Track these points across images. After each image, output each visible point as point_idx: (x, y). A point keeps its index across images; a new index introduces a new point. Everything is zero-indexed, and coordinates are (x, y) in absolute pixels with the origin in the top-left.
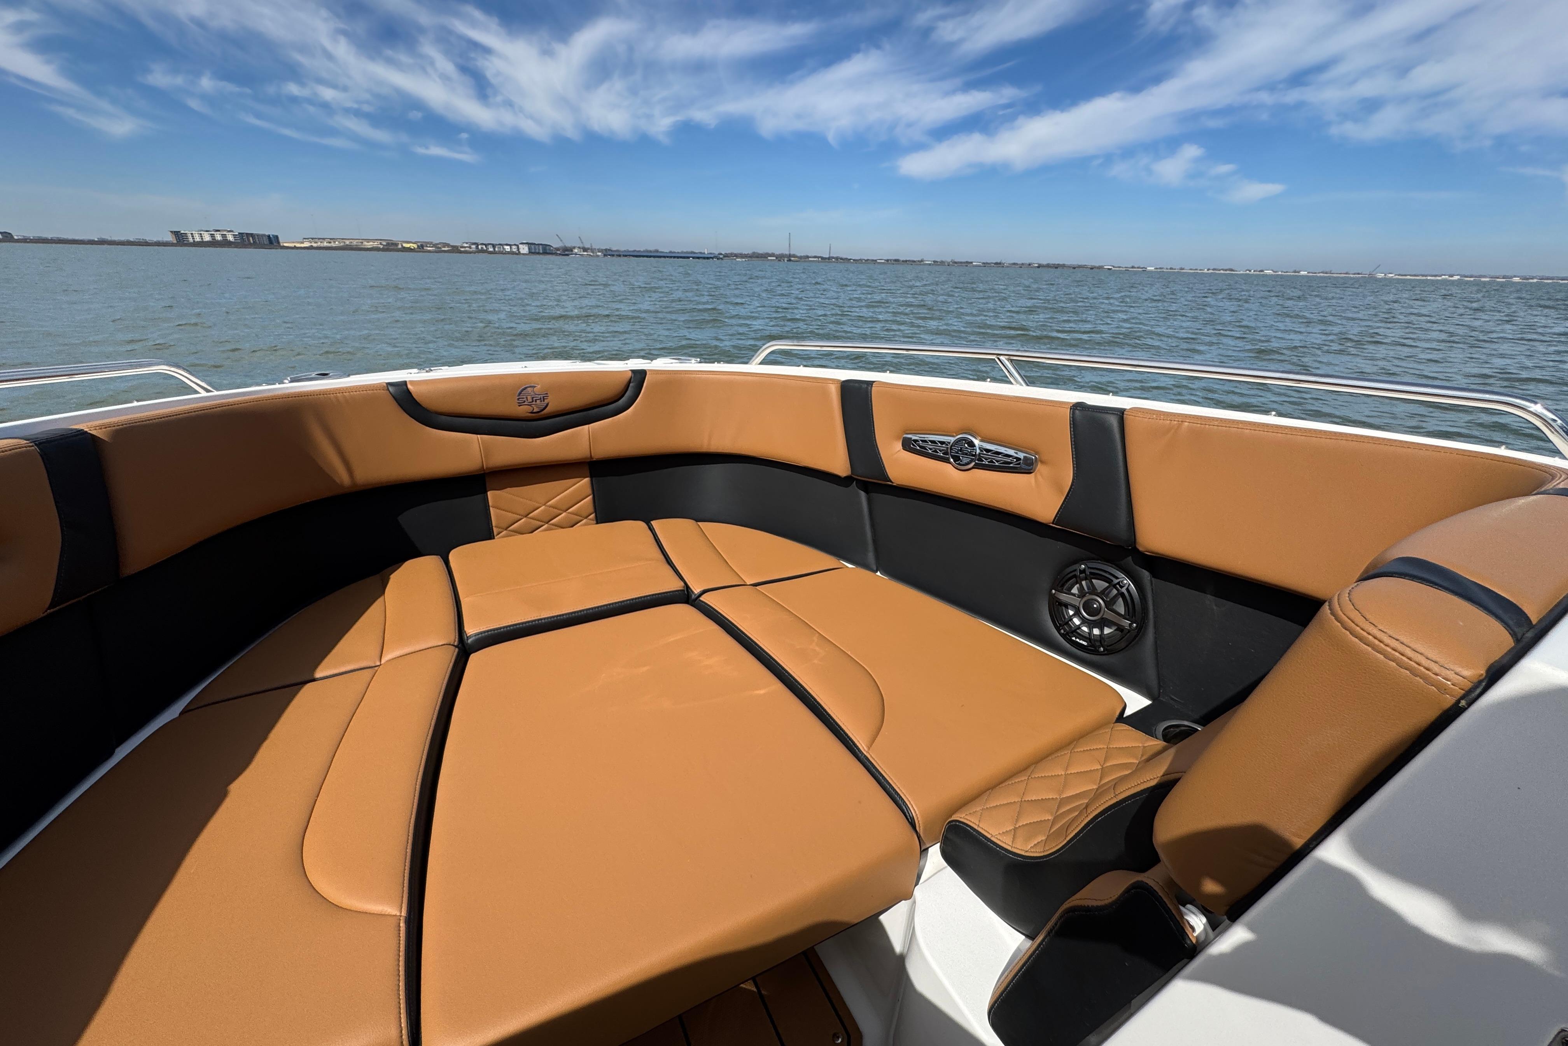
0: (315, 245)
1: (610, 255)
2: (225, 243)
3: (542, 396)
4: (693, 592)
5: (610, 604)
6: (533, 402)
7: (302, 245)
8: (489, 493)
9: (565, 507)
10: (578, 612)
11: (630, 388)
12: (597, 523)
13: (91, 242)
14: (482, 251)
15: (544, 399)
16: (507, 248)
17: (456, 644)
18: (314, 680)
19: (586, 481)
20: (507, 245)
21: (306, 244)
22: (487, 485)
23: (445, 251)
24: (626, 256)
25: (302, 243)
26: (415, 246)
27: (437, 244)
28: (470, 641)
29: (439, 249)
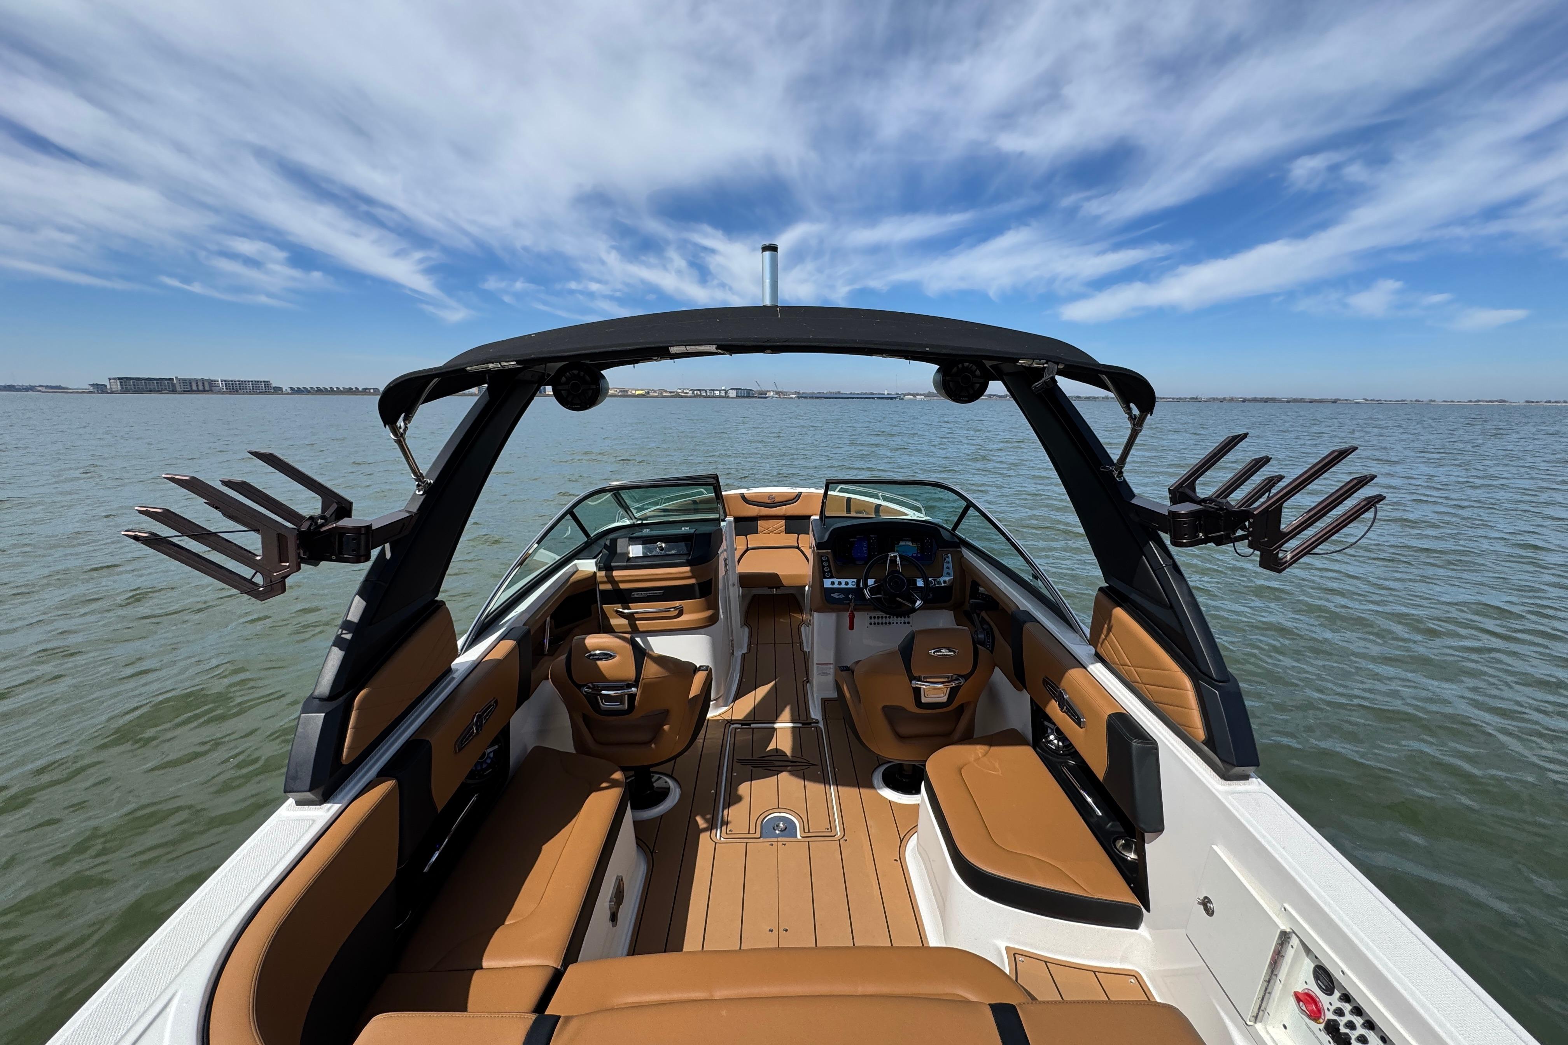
14: (697, 396)
16: (717, 393)
20: (717, 390)
23: (666, 396)
24: (812, 398)
26: (641, 393)
27: (660, 391)
29: (661, 394)
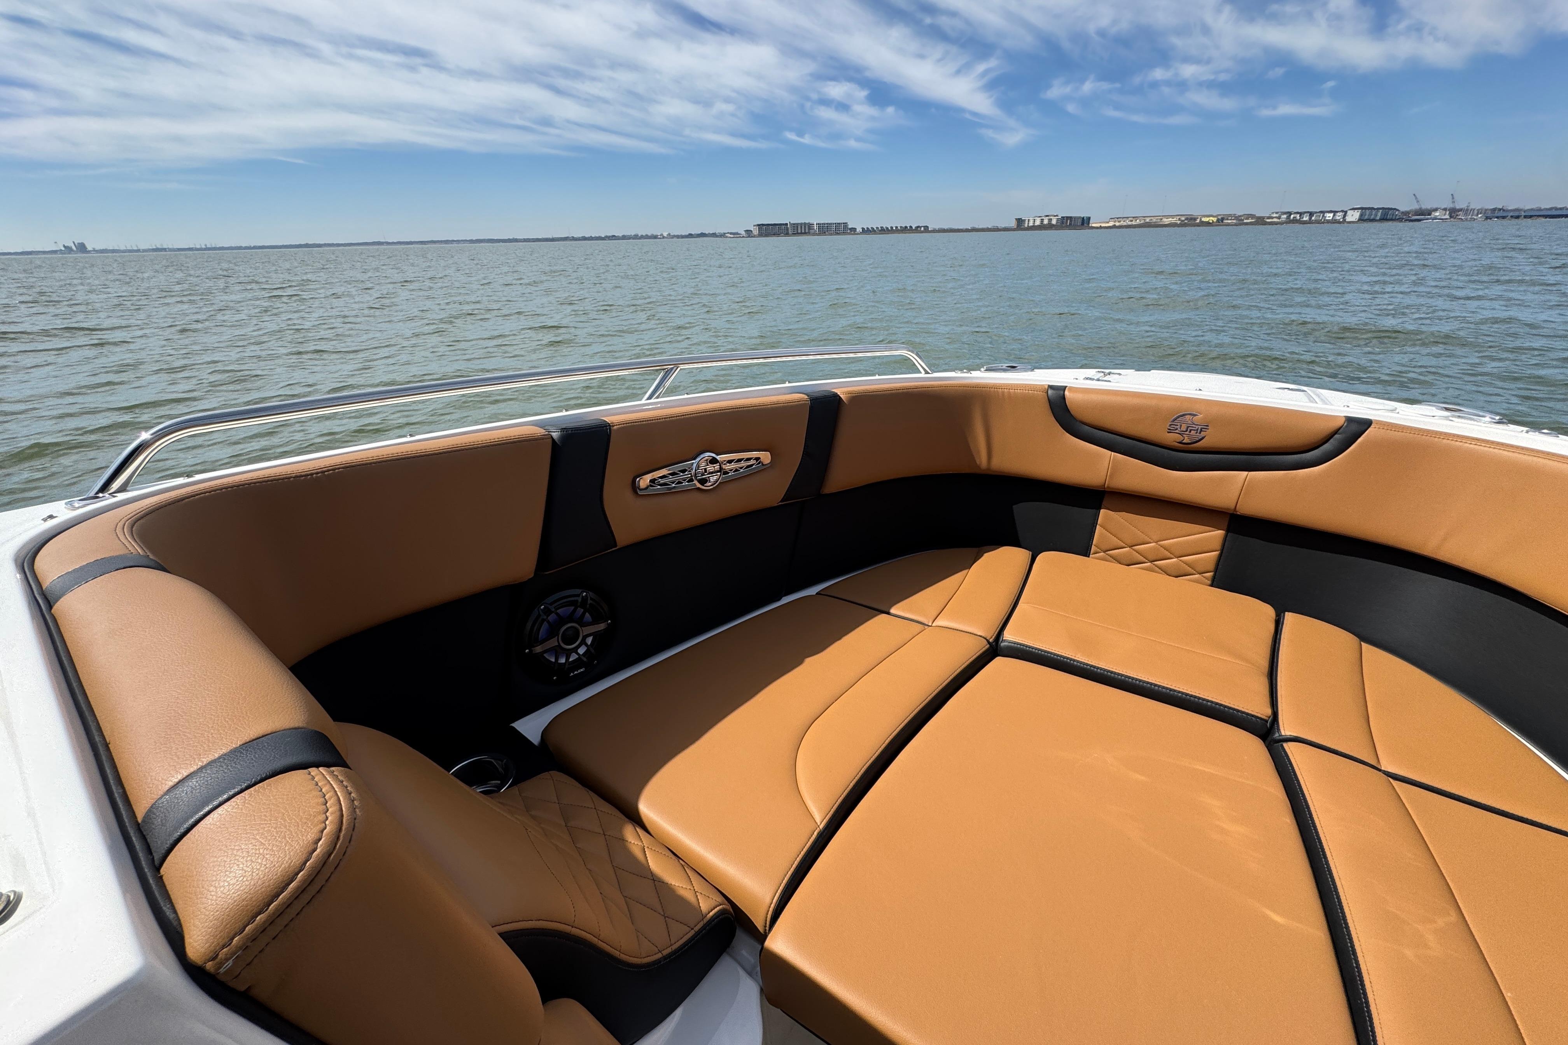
0: (1117, 224)
1: (1497, 217)
2: (1050, 226)
3: (1200, 427)
4: (1279, 729)
5: (1156, 685)
6: (1186, 431)
7: (1107, 225)
8: (1103, 512)
9: (1178, 554)
10: (1115, 673)
11: (1332, 440)
12: (1212, 585)
13: (967, 230)
15: (1201, 431)
16: (1330, 216)
17: (991, 640)
18: (888, 613)
19: (1219, 533)
20: (1330, 212)
21: (1111, 224)
22: (1104, 503)
23: (1247, 224)
25: (1108, 223)
26: (1215, 219)
27: (1240, 216)
28: (1002, 644)
29: (1240, 221)
